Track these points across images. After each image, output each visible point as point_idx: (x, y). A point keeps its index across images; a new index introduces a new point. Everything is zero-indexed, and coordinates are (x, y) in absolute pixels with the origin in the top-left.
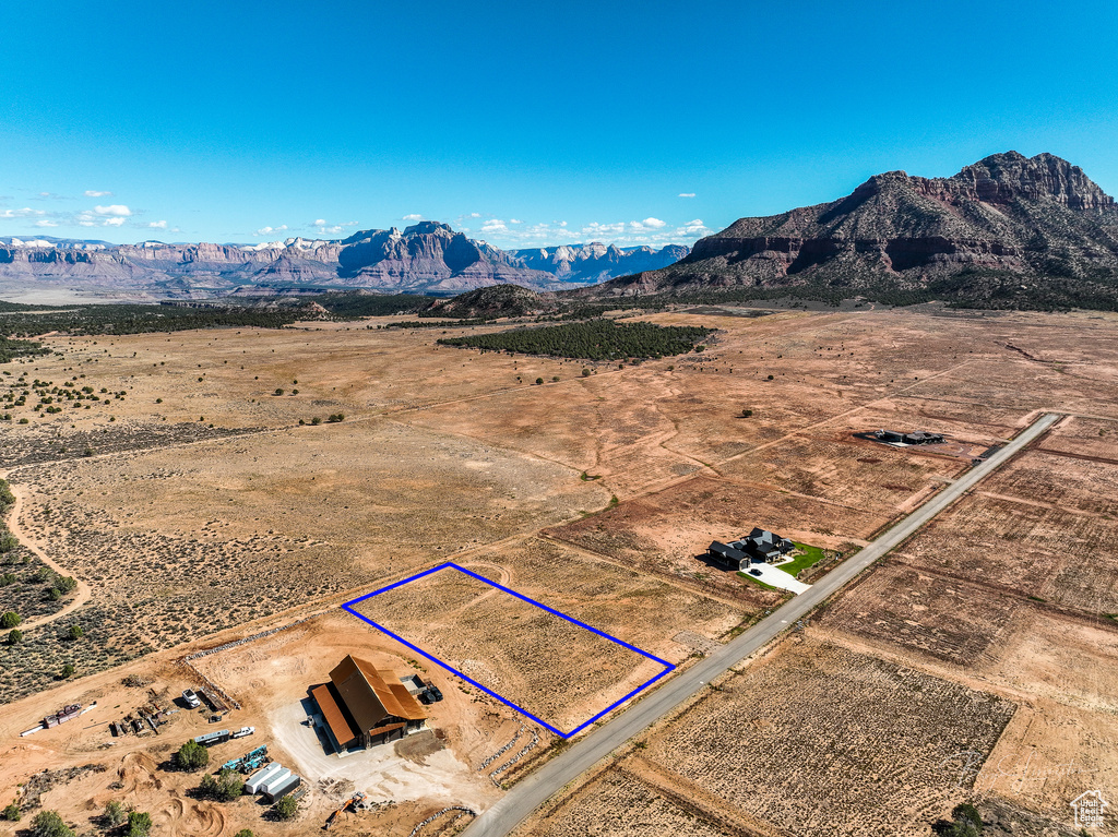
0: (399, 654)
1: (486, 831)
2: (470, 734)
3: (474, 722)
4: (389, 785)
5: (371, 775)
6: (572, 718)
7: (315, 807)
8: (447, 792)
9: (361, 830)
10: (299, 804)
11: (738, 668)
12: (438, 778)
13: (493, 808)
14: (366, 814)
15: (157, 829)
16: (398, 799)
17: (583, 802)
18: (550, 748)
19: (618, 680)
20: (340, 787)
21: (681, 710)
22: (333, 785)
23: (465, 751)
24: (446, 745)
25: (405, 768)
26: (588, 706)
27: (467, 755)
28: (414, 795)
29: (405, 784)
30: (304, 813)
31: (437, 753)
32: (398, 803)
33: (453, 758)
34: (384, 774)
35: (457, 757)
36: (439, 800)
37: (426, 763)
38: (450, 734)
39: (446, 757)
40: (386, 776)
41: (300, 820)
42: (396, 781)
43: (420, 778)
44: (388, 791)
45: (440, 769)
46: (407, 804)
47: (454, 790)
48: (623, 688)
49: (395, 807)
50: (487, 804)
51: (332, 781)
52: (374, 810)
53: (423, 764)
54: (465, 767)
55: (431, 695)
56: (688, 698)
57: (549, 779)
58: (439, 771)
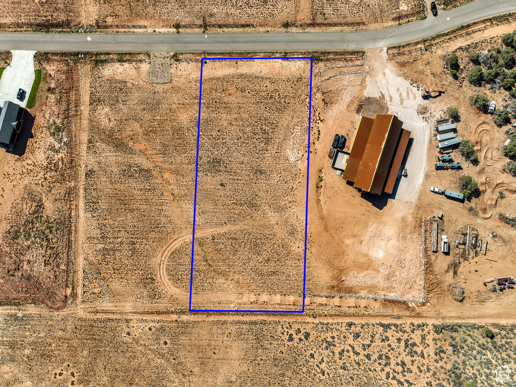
0: (318, 201)
1: (392, 37)
2: (346, 98)
3: (337, 105)
4: (404, 95)
5: (406, 108)
6: (293, 69)
7: (439, 109)
8: (387, 71)
9: (433, 79)
10: (442, 116)
11: (174, 30)
12: (384, 81)
13: (378, 46)
14: (424, 86)
15: (500, 147)
16: (407, 83)
17: (345, 17)
18: (322, 60)
19: (241, 75)
20: (423, 111)
21: (241, 30)
22: (424, 116)
23: (360, 88)
24: (363, 98)
25: (391, 100)
26: (277, 71)
27: (360, 85)
28: (400, 80)
29: (398, 90)
30: (445, 108)
31: (371, 96)
32: (409, 81)
33: (368, 87)
34: (402, 104)
35: (365, 88)
36: (394, 69)
37: (380, 95)
38: (354, 107)
39: (371, 91)
40: (402, 100)
41: (449, 106)
42: (401, 94)
43: (390, 88)
44: (408, 92)
45: (378, 87)
46: (406, 78)
47: (384, 69)
48: (245, 68)
49: (412, 80)
50: (378, 51)
51: (424, 118)
52: (421, 85)
53: (383, 95)
54: (368, 79)
55: (339, 144)
56: (229, 33)
57: (343, 41)
58: (380, 86)
